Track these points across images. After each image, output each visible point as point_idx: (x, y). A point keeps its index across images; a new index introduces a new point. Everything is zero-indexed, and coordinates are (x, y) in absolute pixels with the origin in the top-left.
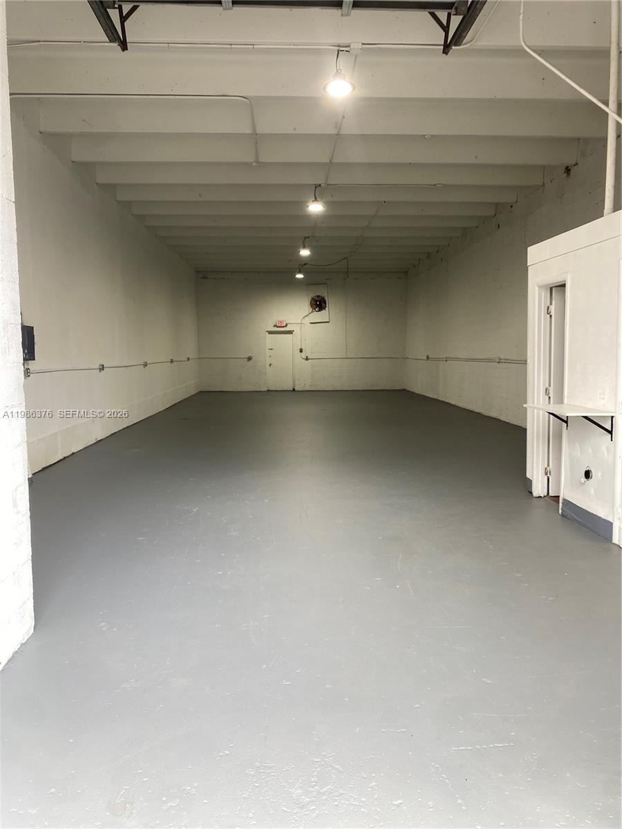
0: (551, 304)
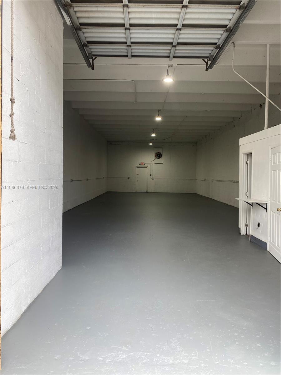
0: (248, 160)
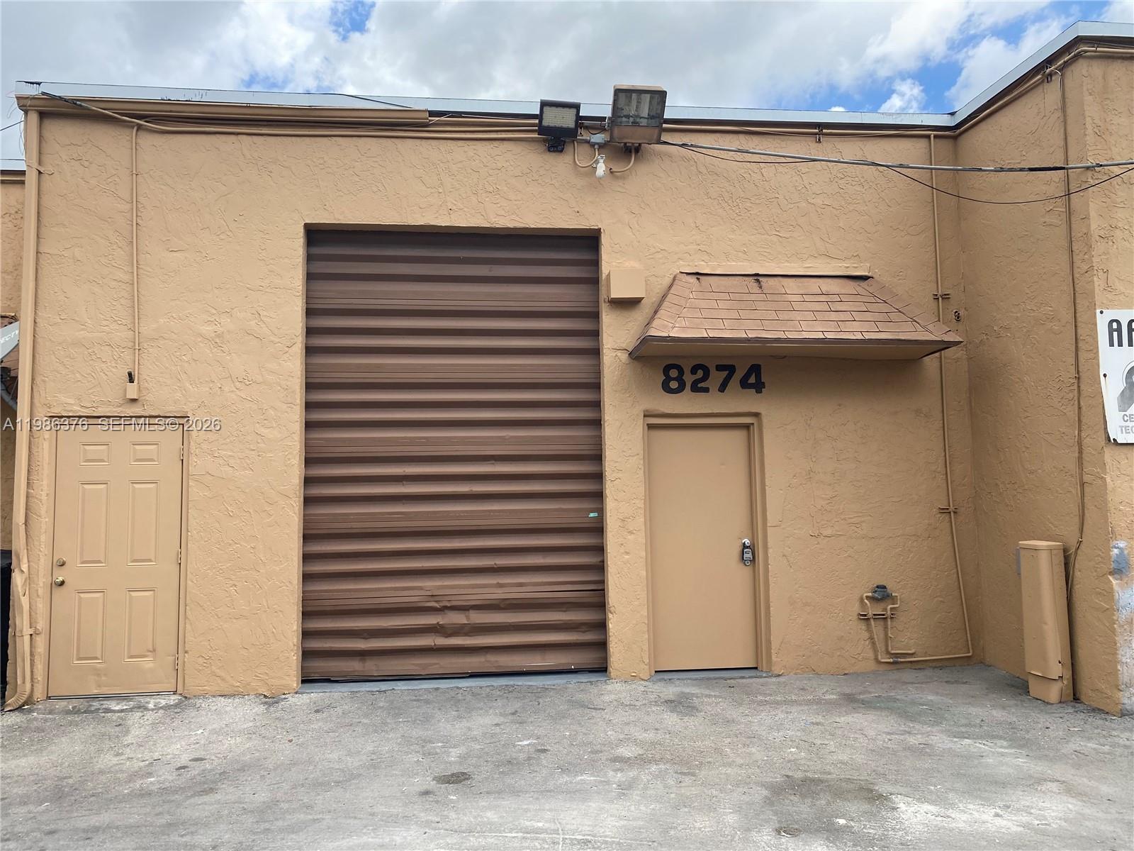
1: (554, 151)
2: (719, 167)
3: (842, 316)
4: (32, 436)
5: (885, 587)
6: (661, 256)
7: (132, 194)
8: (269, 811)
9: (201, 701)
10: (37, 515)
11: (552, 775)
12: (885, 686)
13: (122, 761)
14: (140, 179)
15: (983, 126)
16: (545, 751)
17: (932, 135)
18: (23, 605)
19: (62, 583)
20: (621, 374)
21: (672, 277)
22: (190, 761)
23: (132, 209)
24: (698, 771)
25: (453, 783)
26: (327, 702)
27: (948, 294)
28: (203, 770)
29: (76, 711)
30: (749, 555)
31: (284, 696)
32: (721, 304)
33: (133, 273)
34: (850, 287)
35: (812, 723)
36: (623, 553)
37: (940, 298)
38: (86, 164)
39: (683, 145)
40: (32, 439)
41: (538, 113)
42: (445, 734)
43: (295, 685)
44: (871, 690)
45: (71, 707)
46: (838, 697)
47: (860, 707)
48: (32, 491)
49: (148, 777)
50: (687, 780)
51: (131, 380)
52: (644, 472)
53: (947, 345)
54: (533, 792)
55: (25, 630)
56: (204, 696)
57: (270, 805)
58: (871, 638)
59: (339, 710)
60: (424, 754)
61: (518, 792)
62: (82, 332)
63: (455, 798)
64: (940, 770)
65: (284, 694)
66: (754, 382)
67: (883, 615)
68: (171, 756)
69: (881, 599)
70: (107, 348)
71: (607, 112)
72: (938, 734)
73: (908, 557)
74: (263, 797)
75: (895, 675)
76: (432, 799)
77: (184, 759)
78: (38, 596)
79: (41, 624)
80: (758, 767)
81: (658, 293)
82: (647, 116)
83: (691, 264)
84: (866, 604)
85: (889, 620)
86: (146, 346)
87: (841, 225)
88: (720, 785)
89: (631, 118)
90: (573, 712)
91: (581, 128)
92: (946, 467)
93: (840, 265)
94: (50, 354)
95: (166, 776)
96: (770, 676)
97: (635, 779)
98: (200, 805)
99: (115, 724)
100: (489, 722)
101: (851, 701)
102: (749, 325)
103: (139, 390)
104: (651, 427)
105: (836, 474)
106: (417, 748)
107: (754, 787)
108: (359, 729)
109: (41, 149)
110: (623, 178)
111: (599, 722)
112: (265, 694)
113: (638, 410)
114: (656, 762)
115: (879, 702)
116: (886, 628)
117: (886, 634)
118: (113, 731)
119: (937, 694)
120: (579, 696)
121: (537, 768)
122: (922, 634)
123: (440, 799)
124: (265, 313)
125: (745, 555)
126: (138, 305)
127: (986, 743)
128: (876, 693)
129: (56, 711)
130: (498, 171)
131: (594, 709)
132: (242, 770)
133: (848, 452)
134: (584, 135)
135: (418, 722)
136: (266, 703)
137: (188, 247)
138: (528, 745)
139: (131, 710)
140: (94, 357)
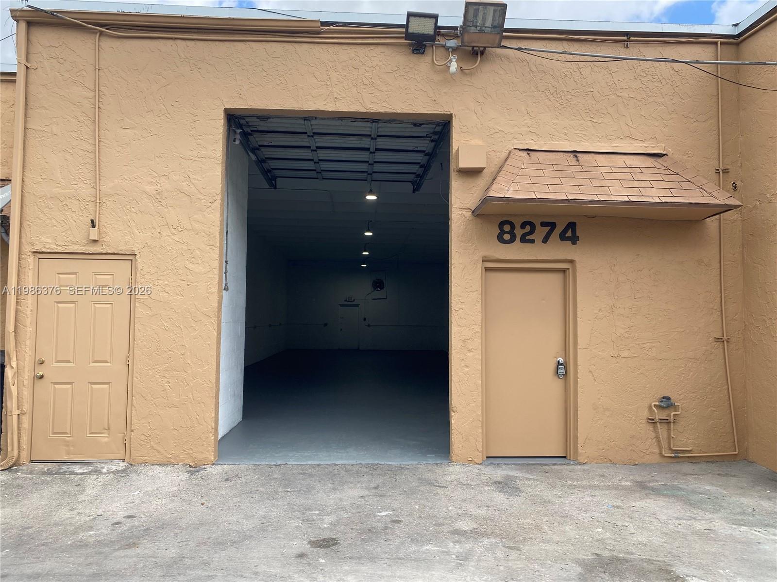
1: (417, 53)
2: (546, 66)
3: (643, 184)
4: (21, 266)
5: (669, 398)
6: (499, 136)
7: (95, 85)
8: (175, 566)
9: (142, 468)
10: (24, 326)
11: (403, 544)
12: (668, 476)
13: (73, 516)
14: (101, 73)
15: (763, 33)
16: (398, 522)
17: (719, 42)
18: (13, 392)
19: (42, 377)
20: (465, 228)
21: (508, 152)
22: (124, 517)
23: (95, 96)
24: (522, 546)
25: (323, 547)
26: (235, 472)
27: (727, 169)
28: (132, 527)
29: (49, 473)
30: (563, 370)
31: (204, 467)
32: (547, 174)
33: (95, 144)
34: (649, 162)
35: (614, 506)
36: (463, 366)
37: (721, 172)
38: (62, 61)
39: (519, 49)
40: (20, 269)
41: (405, 23)
42: (322, 503)
43: (213, 458)
44: (658, 479)
45: (46, 469)
46: (632, 484)
47: (650, 494)
48: (20, 308)
49: (89, 531)
50: (514, 554)
51: (93, 226)
52: (482, 304)
53: (729, 208)
54: (387, 559)
55: (13, 410)
56: (144, 464)
57: (176, 560)
58: (657, 437)
59: (244, 480)
60: (303, 521)
61: (375, 558)
62: (58, 189)
63: (323, 561)
64: (726, 554)
65: (204, 465)
66: (571, 236)
67: (667, 420)
68: (111, 513)
69: (666, 407)
70: (76, 201)
71: (458, 22)
72: (718, 521)
73: (689, 375)
74: (173, 552)
75: (677, 467)
76: (305, 562)
77: (119, 517)
78: (24, 386)
79: (26, 407)
80: (572, 544)
81: (496, 165)
82: (490, 26)
83: (523, 142)
84: (654, 411)
85: (672, 424)
86: (104, 200)
87: (643, 113)
88: (541, 560)
89: (478, 27)
90: (422, 489)
91: (438, 35)
92: (721, 306)
93: (641, 145)
94: (34, 205)
95: (103, 530)
96: (577, 464)
97: (470, 552)
98: (122, 557)
99: (75, 484)
100: (357, 494)
101: (642, 487)
102: (568, 189)
103: (100, 233)
104: (487, 269)
105: (633, 309)
106: (298, 514)
107: (569, 563)
108: (256, 496)
109: (27, 51)
110: (471, 74)
111: (442, 498)
112: (190, 464)
113: (478, 256)
114: (488, 536)
115: (666, 490)
116: (669, 430)
117: (669, 435)
118: (72, 489)
119: (713, 485)
120: (428, 475)
121: (390, 537)
122: (698, 436)
123: (311, 562)
124: (194, 177)
125: (559, 371)
126: (99, 169)
127: (760, 530)
128: (661, 482)
129: (35, 472)
130: (372, 69)
131: (439, 486)
132: (162, 527)
133: (643, 292)
134: (441, 41)
135: (302, 492)
136: (190, 471)
137: (136, 125)
138: (386, 516)
139: (90, 473)
140: (66, 208)
